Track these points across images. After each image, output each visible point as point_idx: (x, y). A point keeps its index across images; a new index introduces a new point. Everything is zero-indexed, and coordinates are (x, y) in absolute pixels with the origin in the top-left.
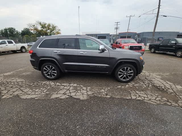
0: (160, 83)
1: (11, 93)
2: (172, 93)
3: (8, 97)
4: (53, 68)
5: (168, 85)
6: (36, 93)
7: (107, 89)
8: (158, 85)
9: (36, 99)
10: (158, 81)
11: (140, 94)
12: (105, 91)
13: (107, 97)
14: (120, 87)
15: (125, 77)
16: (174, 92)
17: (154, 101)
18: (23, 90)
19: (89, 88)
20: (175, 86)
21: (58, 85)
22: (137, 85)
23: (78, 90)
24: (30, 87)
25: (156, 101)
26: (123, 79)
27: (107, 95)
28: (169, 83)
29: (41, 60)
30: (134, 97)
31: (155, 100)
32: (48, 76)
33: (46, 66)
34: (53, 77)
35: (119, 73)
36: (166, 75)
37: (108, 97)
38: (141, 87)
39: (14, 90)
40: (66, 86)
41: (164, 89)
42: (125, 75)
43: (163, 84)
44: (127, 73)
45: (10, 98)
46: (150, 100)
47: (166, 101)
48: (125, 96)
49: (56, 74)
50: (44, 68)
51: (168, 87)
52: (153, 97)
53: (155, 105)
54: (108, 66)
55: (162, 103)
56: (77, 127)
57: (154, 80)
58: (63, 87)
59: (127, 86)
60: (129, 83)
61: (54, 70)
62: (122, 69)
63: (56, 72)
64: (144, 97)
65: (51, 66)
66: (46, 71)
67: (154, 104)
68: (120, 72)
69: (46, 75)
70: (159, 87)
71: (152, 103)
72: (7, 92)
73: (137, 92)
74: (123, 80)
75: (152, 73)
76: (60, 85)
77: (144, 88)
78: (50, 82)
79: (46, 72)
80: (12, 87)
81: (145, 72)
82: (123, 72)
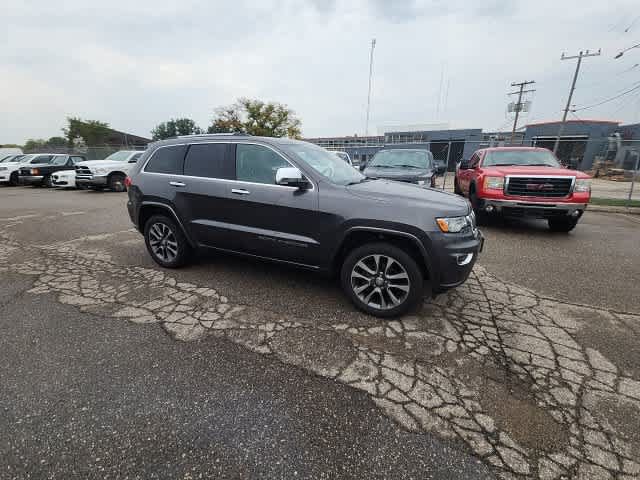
0: (544, 350)
1: (54, 284)
2: (560, 407)
3: (39, 292)
4: (170, 232)
5: (583, 367)
7: (289, 325)
8: (521, 357)
9: (84, 309)
10: (543, 341)
11: (387, 373)
12: (274, 331)
13: (258, 349)
14: (344, 327)
15: (378, 293)
16: (579, 406)
17: (418, 411)
18: (84, 283)
19: (237, 309)
20: (616, 381)
21: (167, 285)
23: (201, 309)
25: (425, 416)
26: (372, 300)
27: (264, 343)
28: (598, 359)
30: (348, 375)
31: (432, 409)
32: (159, 255)
33: (155, 226)
34: (169, 259)
35: (355, 274)
36: (623, 323)
37: (264, 350)
38: (430, 345)
39: (69, 278)
40: (184, 291)
41: (533, 381)
42: (377, 286)
43: (557, 355)
44: (384, 277)
45: (40, 295)
46: (404, 404)
47: (483, 432)
48: (323, 362)
49: (175, 253)
50: (152, 231)
51: (568, 375)
52: (430, 398)
53: (403, 428)
54: (315, 242)
55: (444, 433)
58: (175, 291)
59: (375, 330)
61: (172, 238)
62: (367, 262)
63: (175, 244)
64: (393, 387)
65: (164, 226)
66: (155, 238)
67: (409, 424)
70: (523, 365)
71: (402, 417)
72: (51, 280)
73: (388, 361)
74: (371, 304)
75: (550, 303)
76: (174, 284)
77: (438, 352)
78: (158, 273)
79: (155, 242)
80: (70, 271)
81: (521, 291)
82: (370, 275)
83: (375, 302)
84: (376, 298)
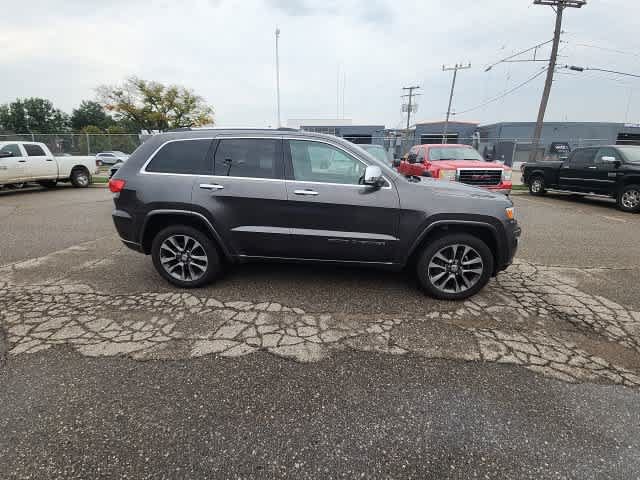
0: (576, 303)
1: (44, 335)
2: (621, 339)
3: (35, 350)
4: (197, 244)
5: (605, 309)
6: (137, 336)
7: (392, 323)
8: (569, 311)
9: (137, 356)
10: (569, 297)
11: (510, 344)
12: (385, 331)
13: (393, 351)
14: (435, 315)
15: (452, 280)
16: (629, 336)
17: (562, 367)
18: (89, 325)
19: (325, 318)
20: (629, 314)
21: (214, 308)
22: (495, 309)
23: (288, 326)
24: (112, 313)
25: (569, 369)
26: (447, 286)
27: (391, 344)
28: (606, 302)
29: (153, 215)
30: (490, 355)
31: (566, 363)
32: (174, 275)
33: (171, 239)
34: (195, 277)
35: (432, 265)
36: (594, 275)
37: (399, 351)
38: (510, 315)
39: (55, 323)
40: (244, 311)
41: (591, 326)
42: (452, 272)
43: (586, 305)
44: (459, 264)
45: (37, 354)
46: (548, 365)
47: (606, 368)
48: (458, 348)
49: (204, 268)
50: (164, 246)
51: (605, 317)
52: (557, 356)
53: (568, 382)
55: (592, 377)
56: (297, 466)
57: (552, 290)
58: (233, 313)
59: (461, 312)
60: (467, 303)
61: (198, 252)
62: (444, 253)
63: (205, 258)
64: (528, 355)
65: (187, 239)
66: (169, 254)
67: (565, 377)
68: (437, 260)
69: (169, 269)
70: (576, 316)
71: (557, 374)
72: (31, 331)
73: (500, 335)
74: (446, 291)
75: (542, 268)
76: (221, 305)
77: (521, 320)
78: (185, 296)
79: (169, 259)
80: (45, 313)
81: (518, 262)
82: (446, 264)
83: (450, 288)
84: (450, 285)
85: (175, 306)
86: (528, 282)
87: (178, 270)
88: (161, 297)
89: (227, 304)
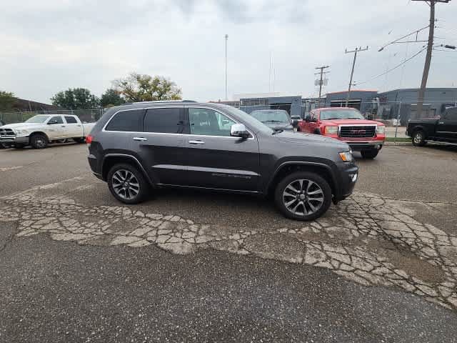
0: (405, 228)
1: (38, 227)
2: (431, 258)
3: (29, 235)
4: (133, 176)
5: (429, 235)
6: (86, 231)
7: (249, 233)
8: (396, 234)
10: (401, 220)
11: (330, 254)
12: (241, 238)
13: (239, 252)
14: (285, 230)
15: (301, 205)
16: (440, 256)
17: (364, 274)
18: (64, 223)
19: (204, 227)
20: (449, 240)
21: (138, 217)
22: (333, 229)
23: (178, 231)
24: (80, 217)
25: (369, 276)
26: (298, 210)
27: (241, 248)
28: (433, 229)
29: (109, 157)
30: (309, 260)
31: (370, 271)
32: (121, 195)
33: (118, 172)
34: (132, 197)
35: (285, 194)
36: (434, 208)
37: (244, 252)
38: (343, 234)
39: (46, 220)
40: (155, 220)
41: (410, 246)
42: (301, 200)
43: (413, 230)
44: (306, 194)
45: (31, 237)
46: (353, 271)
47: (404, 279)
48: (288, 254)
49: (137, 192)
50: (115, 177)
51: (425, 240)
52: (365, 265)
53: (363, 285)
55: (386, 284)
56: (140, 316)
57: (386, 217)
58: (148, 220)
59: (305, 229)
60: (313, 224)
61: (134, 181)
62: (293, 185)
63: (137, 185)
64: (341, 263)
65: (127, 172)
66: (118, 182)
67: (364, 282)
68: (288, 191)
69: (117, 191)
70: (400, 238)
71: (357, 279)
72: (32, 224)
73: (326, 247)
74: (297, 213)
75: (391, 201)
76: (143, 215)
77: (350, 238)
78: (124, 209)
79: (117, 185)
80: (44, 215)
81: (372, 196)
82: (296, 193)
83: (300, 211)
84: (300, 209)
85: (117, 215)
86: (373, 211)
87: (122, 192)
88: (111, 209)
89: (147, 215)
